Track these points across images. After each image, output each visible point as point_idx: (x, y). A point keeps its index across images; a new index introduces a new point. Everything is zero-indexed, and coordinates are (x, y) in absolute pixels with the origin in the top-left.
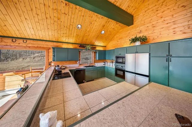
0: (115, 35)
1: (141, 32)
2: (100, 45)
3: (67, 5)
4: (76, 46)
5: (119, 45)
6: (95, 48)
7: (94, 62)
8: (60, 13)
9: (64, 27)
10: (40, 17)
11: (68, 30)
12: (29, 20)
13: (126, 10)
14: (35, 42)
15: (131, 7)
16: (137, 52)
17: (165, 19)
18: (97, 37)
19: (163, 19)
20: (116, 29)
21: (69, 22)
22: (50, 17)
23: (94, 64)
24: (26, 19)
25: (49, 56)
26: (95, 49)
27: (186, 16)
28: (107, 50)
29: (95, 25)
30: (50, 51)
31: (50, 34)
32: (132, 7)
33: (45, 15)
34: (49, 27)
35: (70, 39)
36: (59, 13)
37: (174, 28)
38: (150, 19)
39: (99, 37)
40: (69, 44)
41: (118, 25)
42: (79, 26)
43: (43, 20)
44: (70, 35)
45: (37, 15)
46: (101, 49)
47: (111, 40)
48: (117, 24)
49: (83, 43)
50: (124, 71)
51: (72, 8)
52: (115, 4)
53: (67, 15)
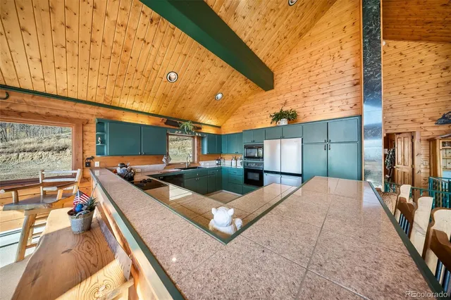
0: (240, 106)
1: (285, 103)
2: (209, 122)
3: (154, 24)
4: (158, 121)
5: (248, 124)
6: (200, 128)
7: (199, 160)
8: (133, 37)
9: (136, 71)
10: (72, 35)
11: (144, 80)
12: (34, 36)
13: (263, 61)
14: (39, 99)
15: (271, 57)
16: (283, 138)
17: (321, 87)
18: (207, 106)
19: (317, 86)
20: (243, 92)
21: (150, 62)
22: (103, 41)
23: (198, 163)
24: (23, 30)
25: (86, 142)
26: (200, 131)
27: (345, 86)
28: (223, 133)
29: (206, 78)
30: (87, 128)
31: (94, 83)
32: (273, 57)
33: (91, 33)
34: (95, 65)
35: (145, 102)
36: (130, 36)
37: (331, 102)
38: (299, 83)
39: (210, 105)
40: (140, 115)
41: (247, 87)
42: (173, 75)
43: (81, 45)
44: (148, 93)
45: (63, 27)
46: (212, 131)
47: (232, 114)
48: (246, 83)
49: (174, 116)
50: (261, 173)
51: (164, 33)
52: (248, 44)
53: (150, 45)
